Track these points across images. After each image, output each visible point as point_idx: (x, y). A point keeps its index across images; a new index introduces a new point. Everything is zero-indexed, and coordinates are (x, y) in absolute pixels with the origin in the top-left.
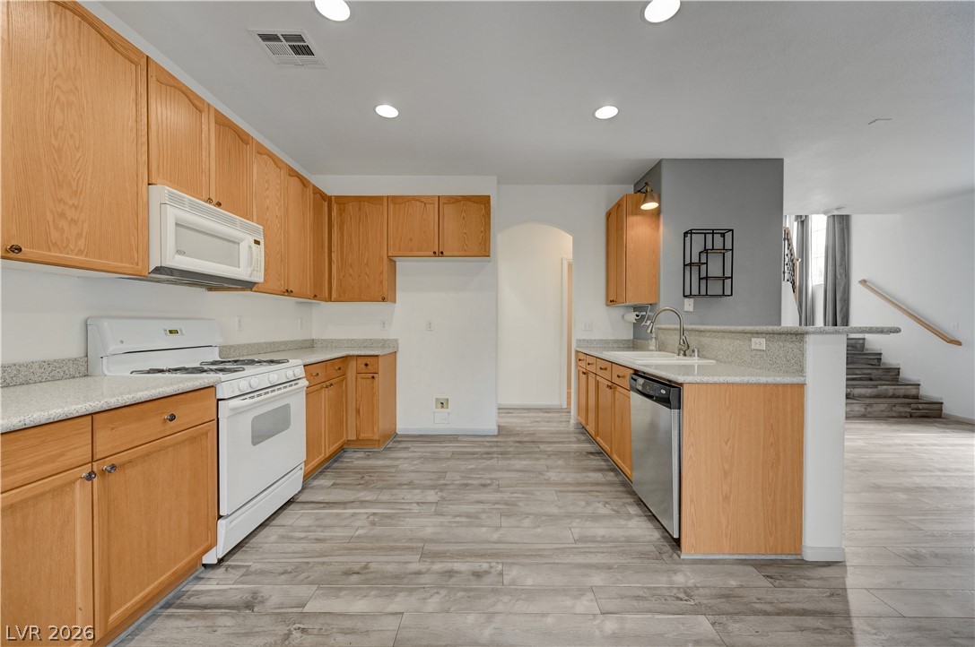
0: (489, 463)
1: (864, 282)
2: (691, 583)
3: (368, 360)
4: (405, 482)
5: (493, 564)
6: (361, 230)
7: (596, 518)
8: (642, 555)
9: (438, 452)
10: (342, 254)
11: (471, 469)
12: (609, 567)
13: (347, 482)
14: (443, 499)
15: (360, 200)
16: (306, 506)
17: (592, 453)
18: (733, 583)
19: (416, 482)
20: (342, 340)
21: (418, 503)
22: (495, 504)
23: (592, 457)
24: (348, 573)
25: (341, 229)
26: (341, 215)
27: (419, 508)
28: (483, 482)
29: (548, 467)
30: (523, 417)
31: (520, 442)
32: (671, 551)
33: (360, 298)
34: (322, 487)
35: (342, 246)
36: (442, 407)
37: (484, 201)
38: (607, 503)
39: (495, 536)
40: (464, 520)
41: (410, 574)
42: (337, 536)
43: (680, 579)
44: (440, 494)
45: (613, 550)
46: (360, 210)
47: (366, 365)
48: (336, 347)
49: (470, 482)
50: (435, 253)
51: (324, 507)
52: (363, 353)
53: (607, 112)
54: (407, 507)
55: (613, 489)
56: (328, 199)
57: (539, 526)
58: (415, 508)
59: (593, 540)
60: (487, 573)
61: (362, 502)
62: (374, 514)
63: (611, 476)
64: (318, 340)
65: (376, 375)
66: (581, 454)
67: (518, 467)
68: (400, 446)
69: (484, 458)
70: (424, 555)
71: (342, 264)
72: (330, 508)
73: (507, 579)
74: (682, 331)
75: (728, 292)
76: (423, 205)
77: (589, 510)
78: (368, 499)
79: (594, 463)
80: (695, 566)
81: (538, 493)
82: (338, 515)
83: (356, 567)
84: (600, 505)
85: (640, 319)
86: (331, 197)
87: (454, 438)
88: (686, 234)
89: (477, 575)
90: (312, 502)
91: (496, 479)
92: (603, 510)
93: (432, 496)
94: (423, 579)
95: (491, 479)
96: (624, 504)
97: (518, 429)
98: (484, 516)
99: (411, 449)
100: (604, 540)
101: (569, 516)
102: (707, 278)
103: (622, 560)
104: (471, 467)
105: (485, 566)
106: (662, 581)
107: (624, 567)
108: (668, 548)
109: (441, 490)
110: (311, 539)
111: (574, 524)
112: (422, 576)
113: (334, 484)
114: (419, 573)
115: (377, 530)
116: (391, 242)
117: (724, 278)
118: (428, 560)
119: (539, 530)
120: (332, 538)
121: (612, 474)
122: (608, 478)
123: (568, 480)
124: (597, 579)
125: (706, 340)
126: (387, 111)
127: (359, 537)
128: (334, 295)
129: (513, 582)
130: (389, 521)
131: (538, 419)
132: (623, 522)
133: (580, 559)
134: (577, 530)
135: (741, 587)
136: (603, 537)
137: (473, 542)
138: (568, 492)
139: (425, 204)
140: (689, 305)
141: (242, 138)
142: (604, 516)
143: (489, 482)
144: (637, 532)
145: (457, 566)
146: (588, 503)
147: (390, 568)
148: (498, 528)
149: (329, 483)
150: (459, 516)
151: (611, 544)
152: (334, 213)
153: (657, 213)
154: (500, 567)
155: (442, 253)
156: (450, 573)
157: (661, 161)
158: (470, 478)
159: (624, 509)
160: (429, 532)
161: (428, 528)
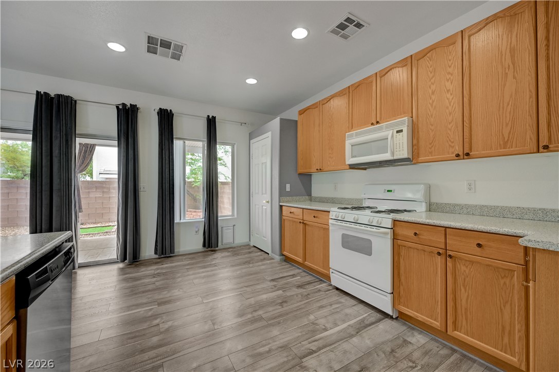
41: (258, 310)
70: (261, 318)
94: (249, 310)
112: (252, 311)
118: (257, 317)
160: (275, 332)
161: (278, 333)
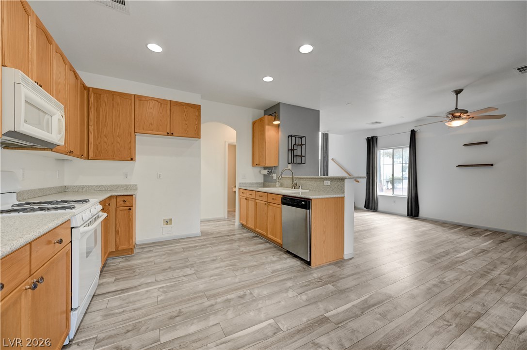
0: (207, 249)
1: (333, 159)
2: (319, 275)
3: (125, 198)
4: (167, 268)
5: (245, 291)
6: (114, 114)
7: (274, 262)
8: (299, 271)
9: (173, 250)
10: (98, 128)
11: (200, 254)
12: (291, 279)
13: (124, 276)
14: (197, 271)
15: (113, 94)
16: (106, 295)
17: (253, 237)
18: (331, 272)
19: (173, 266)
20: (92, 186)
21: (184, 276)
22: (226, 267)
23: (254, 238)
24: (172, 318)
25: (98, 111)
26: (97, 101)
27: (186, 278)
28: (212, 259)
29: (239, 246)
30: (209, 225)
31: (216, 237)
32: (307, 267)
33: (113, 158)
34: (109, 283)
35: (98, 122)
36: (167, 224)
37: (198, 108)
38: (273, 256)
39: (237, 280)
40: (216, 277)
41: (209, 307)
42: (146, 304)
43: (315, 275)
44: (192, 269)
45: (288, 272)
46: (113, 100)
47: (124, 201)
48: (86, 191)
49: (205, 260)
50: (168, 133)
51: (121, 293)
52: (122, 194)
53: (268, 79)
54: (179, 279)
55: (272, 250)
56: (87, 89)
57: (253, 271)
58: (185, 279)
59: (278, 270)
60: (245, 295)
61: (146, 284)
62: (161, 287)
63: (268, 245)
64: (70, 187)
65: (131, 208)
66: (249, 238)
67: (224, 249)
68: (145, 250)
69: (203, 248)
70: (209, 298)
71: (98, 134)
72: (126, 292)
73: (255, 295)
74: (293, 178)
75: (303, 162)
76: (160, 104)
77: (269, 260)
78: (149, 281)
79: (257, 241)
80: (317, 270)
81: (242, 258)
82: (136, 294)
83: (175, 314)
84: (272, 257)
85: (270, 173)
86: (89, 87)
87: (178, 240)
88: (289, 136)
89: (242, 297)
90: (109, 293)
91: (218, 256)
92: (275, 259)
93: (189, 271)
94: (218, 307)
95: (216, 257)
96: (280, 255)
97: (210, 231)
98: (225, 273)
99: (154, 251)
100: (282, 269)
101: (263, 264)
102: (297, 156)
103: (293, 275)
104: (199, 253)
105: (242, 293)
106: (310, 278)
107: (296, 277)
108: (305, 266)
109: (192, 267)
110: (130, 311)
111: (267, 267)
112: (215, 306)
113: (116, 280)
114: (212, 305)
115: (170, 295)
116: (137, 124)
117: (301, 156)
118: (213, 299)
119: (254, 273)
120: (144, 306)
121: (268, 244)
122: (268, 246)
123: (251, 250)
124: (289, 284)
125: (302, 182)
126: (155, 48)
127: (161, 300)
128: (91, 155)
129: (259, 295)
130: (173, 288)
131: (217, 225)
132: (285, 261)
133: (278, 279)
134: (270, 269)
135: (334, 272)
136: (281, 268)
137: (229, 285)
138: (255, 255)
139: (161, 104)
140: (290, 166)
141: (49, 39)
142: (276, 261)
143: (215, 258)
144: (292, 264)
145: (229, 297)
146: (266, 258)
147: (195, 308)
148: (236, 276)
149: (113, 279)
150: (212, 276)
151: (285, 270)
152: (92, 99)
153: (278, 126)
154: (249, 291)
155: (172, 134)
156: (228, 300)
157: (279, 103)
158: (204, 258)
159: (281, 257)
160: (201, 287)
161: (200, 286)
